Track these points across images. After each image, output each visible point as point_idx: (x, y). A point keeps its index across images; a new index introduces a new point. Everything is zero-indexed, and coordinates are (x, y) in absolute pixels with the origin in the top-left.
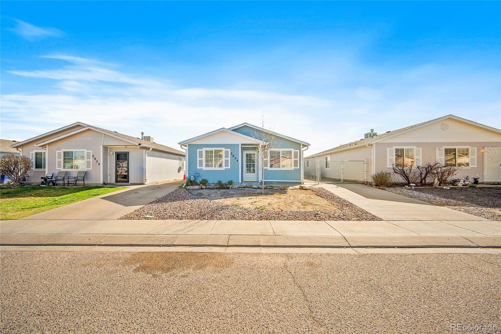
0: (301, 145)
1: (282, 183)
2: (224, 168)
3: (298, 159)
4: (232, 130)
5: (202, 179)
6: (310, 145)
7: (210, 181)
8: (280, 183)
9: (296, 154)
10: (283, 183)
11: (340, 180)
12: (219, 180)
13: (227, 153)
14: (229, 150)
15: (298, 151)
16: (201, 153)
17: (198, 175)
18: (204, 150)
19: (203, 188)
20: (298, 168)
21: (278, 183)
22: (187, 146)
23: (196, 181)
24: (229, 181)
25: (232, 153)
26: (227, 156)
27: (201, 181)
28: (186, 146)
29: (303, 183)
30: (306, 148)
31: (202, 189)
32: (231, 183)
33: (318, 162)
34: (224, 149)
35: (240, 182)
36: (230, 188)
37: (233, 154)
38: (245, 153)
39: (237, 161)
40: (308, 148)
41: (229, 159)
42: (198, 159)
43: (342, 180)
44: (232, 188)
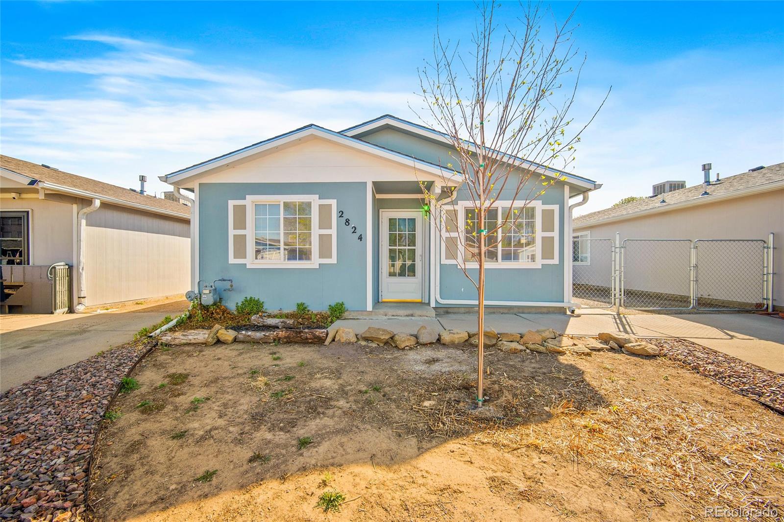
0: (567, 189)
1: (501, 311)
2: (315, 261)
3: (556, 234)
4: (351, 137)
5: (243, 299)
6: (600, 186)
7: (271, 307)
8: (495, 310)
9: (548, 216)
10: (506, 311)
11: (685, 300)
12: (300, 302)
13: (324, 210)
14: (333, 202)
15: (556, 208)
16: (240, 212)
17: (227, 285)
18: (250, 200)
19: (222, 338)
20: (556, 261)
21: (492, 310)
22: (197, 190)
23: (223, 303)
24: (333, 304)
25: (341, 214)
26: (325, 223)
27: (240, 304)
28: (192, 190)
29: (573, 312)
30: (580, 198)
31: (219, 342)
32: (337, 312)
33: (617, 243)
34: (315, 200)
35: (370, 307)
36: (327, 343)
37: (346, 216)
38: (387, 215)
39: (360, 238)
40: (585, 200)
41: (333, 232)
42: (232, 232)
43: (693, 303)
44: (333, 340)
